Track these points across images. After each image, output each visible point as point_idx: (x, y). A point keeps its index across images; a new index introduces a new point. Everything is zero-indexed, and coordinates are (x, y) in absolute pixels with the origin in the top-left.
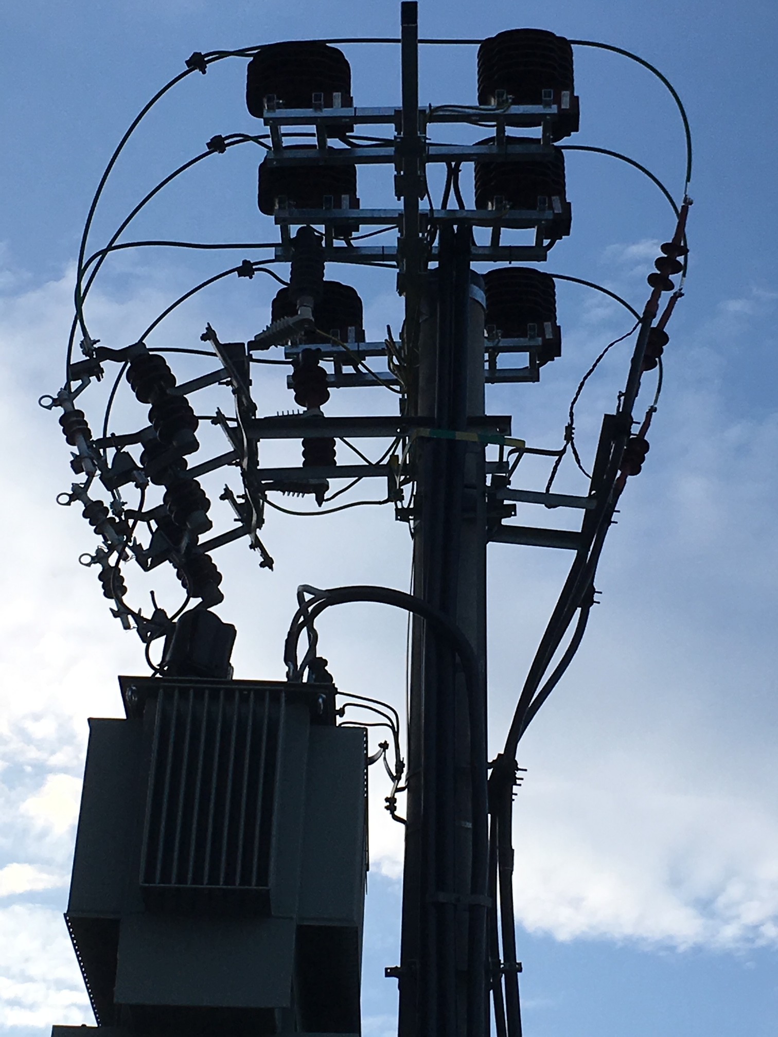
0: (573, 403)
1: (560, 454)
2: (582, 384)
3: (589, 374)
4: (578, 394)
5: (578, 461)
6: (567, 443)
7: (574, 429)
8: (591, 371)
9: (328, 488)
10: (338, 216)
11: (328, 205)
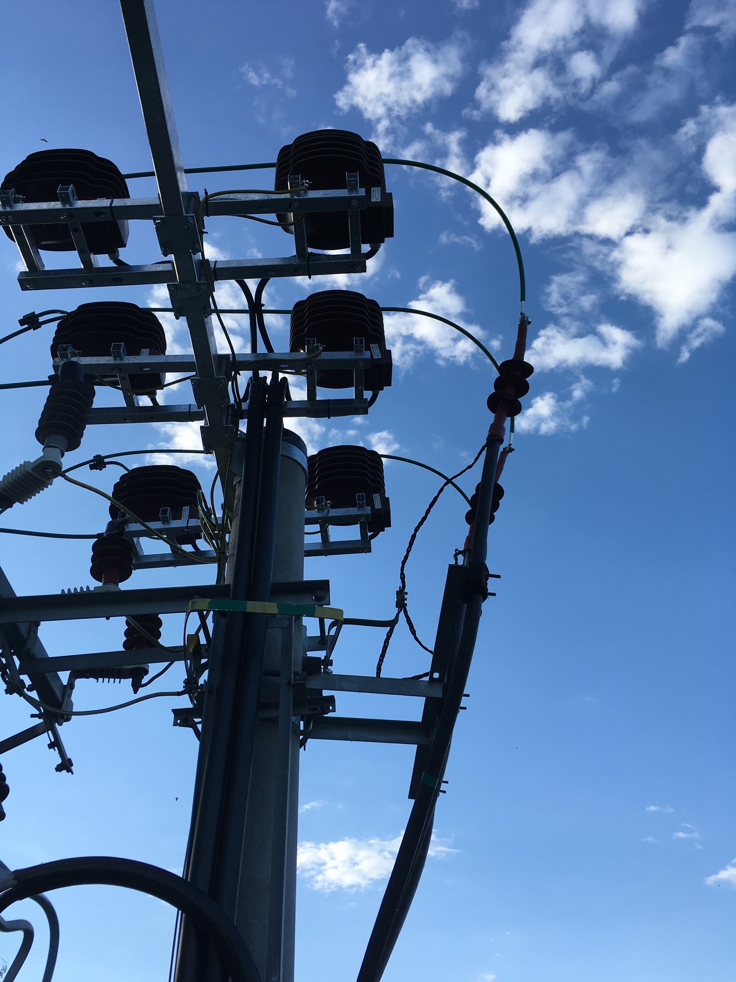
0: (404, 562)
1: (392, 624)
2: (413, 537)
3: (421, 524)
4: (408, 551)
5: (413, 632)
6: (399, 612)
7: (406, 593)
8: (424, 519)
9: (146, 672)
10: (127, 362)
11: (116, 352)
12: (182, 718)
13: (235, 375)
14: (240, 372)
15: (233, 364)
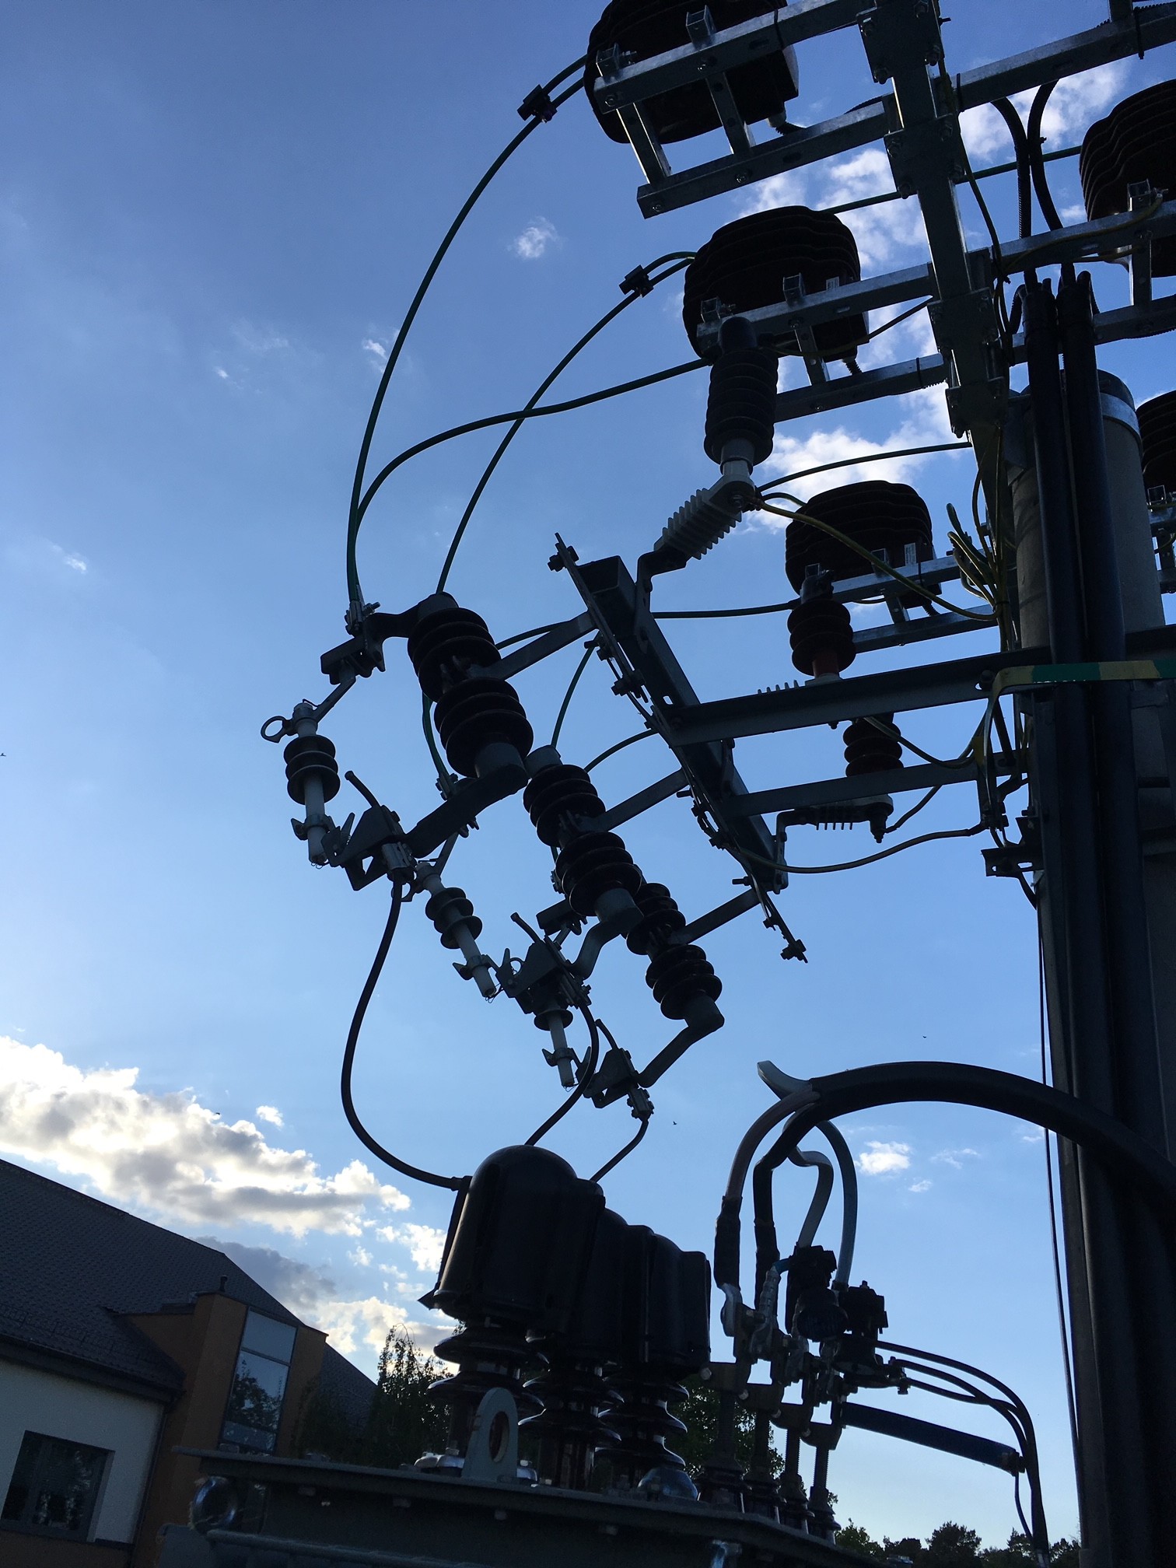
9: (890, 809)
10: (813, 304)
11: (792, 291)
12: (1001, 862)
13: (1000, 286)
14: (1008, 276)
15: (996, 263)
